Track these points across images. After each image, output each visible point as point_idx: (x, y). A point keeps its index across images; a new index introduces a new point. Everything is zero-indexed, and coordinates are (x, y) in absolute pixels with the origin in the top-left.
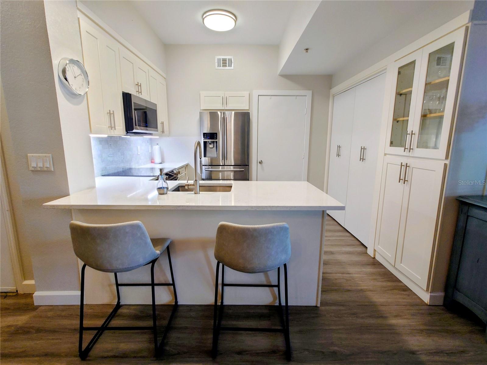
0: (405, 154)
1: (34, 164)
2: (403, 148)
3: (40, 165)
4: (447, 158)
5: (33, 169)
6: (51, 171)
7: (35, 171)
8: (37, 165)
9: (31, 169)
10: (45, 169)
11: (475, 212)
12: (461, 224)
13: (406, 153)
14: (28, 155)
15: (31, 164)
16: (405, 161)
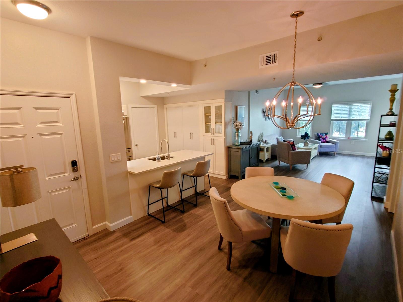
0: (211, 135)
1: (113, 159)
2: (211, 134)
3: (116, 159)
4: (225, 136)
5: (112, 162)
6: (120, 161)
7: (114, 162)
8: (114, 159)
9: (111, 161)
10: (118, 160)
11: (232, 149)
12: (229, 153)
13: (213, 135)
14: (110, 155)
15: (111, 159)
16: (212, 138)
